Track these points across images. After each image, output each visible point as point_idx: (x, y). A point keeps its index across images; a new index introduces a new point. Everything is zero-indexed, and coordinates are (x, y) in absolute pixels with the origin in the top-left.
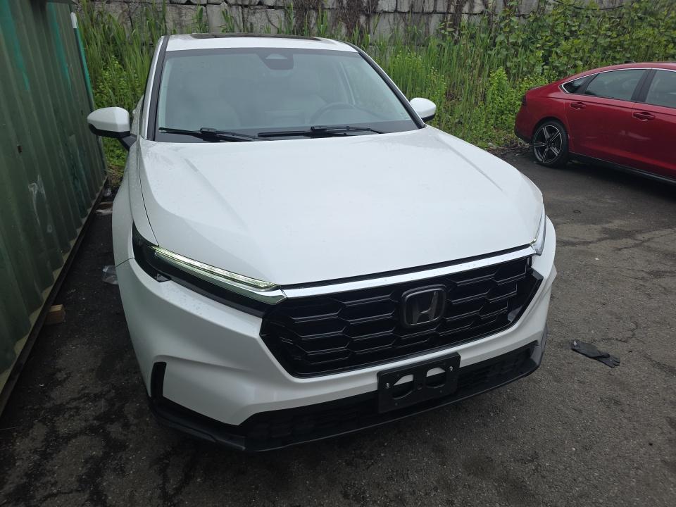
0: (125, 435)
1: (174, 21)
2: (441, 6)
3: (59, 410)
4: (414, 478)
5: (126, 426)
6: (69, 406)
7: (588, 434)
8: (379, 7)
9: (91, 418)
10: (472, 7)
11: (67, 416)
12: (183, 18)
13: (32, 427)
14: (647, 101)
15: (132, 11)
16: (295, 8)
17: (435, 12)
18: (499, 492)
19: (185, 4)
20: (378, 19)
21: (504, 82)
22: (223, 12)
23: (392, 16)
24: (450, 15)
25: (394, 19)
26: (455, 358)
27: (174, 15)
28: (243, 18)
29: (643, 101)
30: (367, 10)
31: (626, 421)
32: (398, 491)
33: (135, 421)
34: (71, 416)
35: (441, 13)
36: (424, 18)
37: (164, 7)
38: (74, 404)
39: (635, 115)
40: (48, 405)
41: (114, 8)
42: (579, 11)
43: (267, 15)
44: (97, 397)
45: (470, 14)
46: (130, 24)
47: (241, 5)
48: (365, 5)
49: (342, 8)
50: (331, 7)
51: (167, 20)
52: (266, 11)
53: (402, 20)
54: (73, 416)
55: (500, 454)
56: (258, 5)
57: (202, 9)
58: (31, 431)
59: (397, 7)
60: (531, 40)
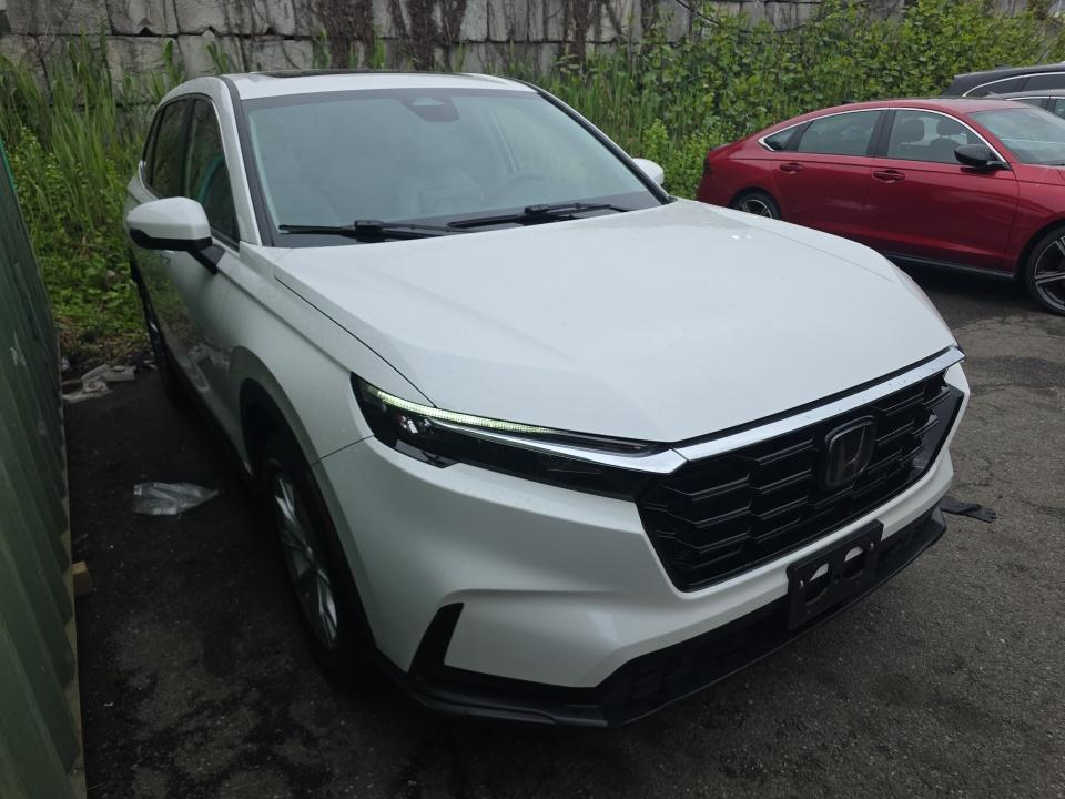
0: (316, 757)
1: (122, 65)
2: (555, 32)
3: (168, 740)
4: (814, 726)
5: (310, 741)
6: (184, 729)
7: (1008, 617)
8: (462, 33)
9: (238, 741)
10: (598, 32)
11: (189, 746)
12: (139, 59)
13: (133, 778)
14: (889, 155)
15: (45, 50)
16: (329, 38)
17: (546, 41)
18: (939, 720)
19: (140, 35)
20: (463, 55)
21: (665, 142)
22: (209, 47)
23: (482, 49)
24: (568, 45)
25: (487, 54)
26: (876, 527)
27: (124, 55)
28: (244, 55)
29: (884, 155)
30: (444, 39)
31: (1044, 590)
32: (801, 749)
33: (323, 730)
34: (198, 745)
35: (555, 42)
36: (531, 52)
37: (102, 41)
38: (192, 724)
39: (875, 175)
40: (143, 735)
41: (11, 46)
42: (744, 35)
43: (284, 50)
44: (229, 706)
45: (597, 43)
46: (42, 73)
47: (237, 35)
48: (440, 31)
49: (405, 36)
50: (387, 36)
51: (110, 63)
52: (282, 45)
53: (498, 55)
54: (202, 744)
55: (913, 667)
56: (267, 33)
57: (170, 43)
58: (134, 786)
59: (488, 33)
60: (690, 80)
